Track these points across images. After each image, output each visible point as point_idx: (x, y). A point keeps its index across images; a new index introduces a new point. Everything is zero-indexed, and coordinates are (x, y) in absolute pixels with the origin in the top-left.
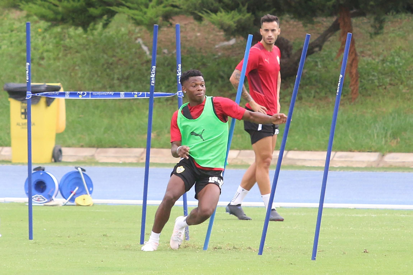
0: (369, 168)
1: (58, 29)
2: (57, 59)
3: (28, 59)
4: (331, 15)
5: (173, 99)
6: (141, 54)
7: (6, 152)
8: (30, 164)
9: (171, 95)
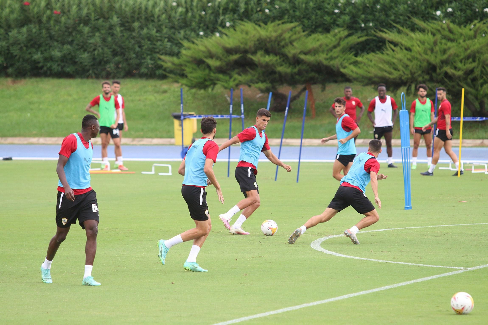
0: (319, 146)
1: (194, 90)
2: (193, 103)
3: (182, 103)
4: (303, 84)
5: (239, 119)
6: (226, 101)
7: (172, 141)
8: (183, 145)
9: (238, 117)
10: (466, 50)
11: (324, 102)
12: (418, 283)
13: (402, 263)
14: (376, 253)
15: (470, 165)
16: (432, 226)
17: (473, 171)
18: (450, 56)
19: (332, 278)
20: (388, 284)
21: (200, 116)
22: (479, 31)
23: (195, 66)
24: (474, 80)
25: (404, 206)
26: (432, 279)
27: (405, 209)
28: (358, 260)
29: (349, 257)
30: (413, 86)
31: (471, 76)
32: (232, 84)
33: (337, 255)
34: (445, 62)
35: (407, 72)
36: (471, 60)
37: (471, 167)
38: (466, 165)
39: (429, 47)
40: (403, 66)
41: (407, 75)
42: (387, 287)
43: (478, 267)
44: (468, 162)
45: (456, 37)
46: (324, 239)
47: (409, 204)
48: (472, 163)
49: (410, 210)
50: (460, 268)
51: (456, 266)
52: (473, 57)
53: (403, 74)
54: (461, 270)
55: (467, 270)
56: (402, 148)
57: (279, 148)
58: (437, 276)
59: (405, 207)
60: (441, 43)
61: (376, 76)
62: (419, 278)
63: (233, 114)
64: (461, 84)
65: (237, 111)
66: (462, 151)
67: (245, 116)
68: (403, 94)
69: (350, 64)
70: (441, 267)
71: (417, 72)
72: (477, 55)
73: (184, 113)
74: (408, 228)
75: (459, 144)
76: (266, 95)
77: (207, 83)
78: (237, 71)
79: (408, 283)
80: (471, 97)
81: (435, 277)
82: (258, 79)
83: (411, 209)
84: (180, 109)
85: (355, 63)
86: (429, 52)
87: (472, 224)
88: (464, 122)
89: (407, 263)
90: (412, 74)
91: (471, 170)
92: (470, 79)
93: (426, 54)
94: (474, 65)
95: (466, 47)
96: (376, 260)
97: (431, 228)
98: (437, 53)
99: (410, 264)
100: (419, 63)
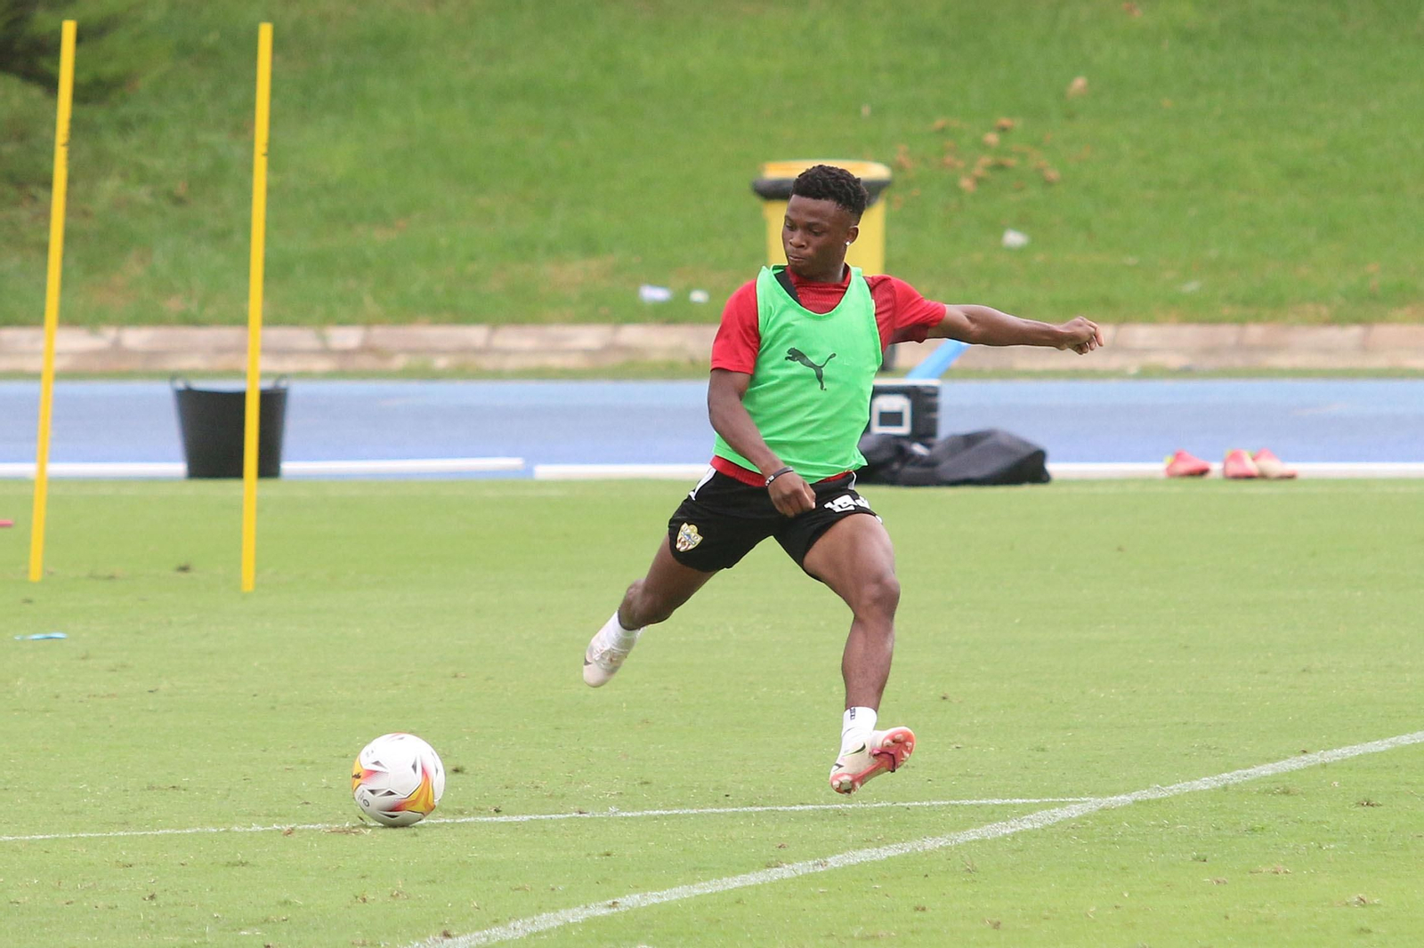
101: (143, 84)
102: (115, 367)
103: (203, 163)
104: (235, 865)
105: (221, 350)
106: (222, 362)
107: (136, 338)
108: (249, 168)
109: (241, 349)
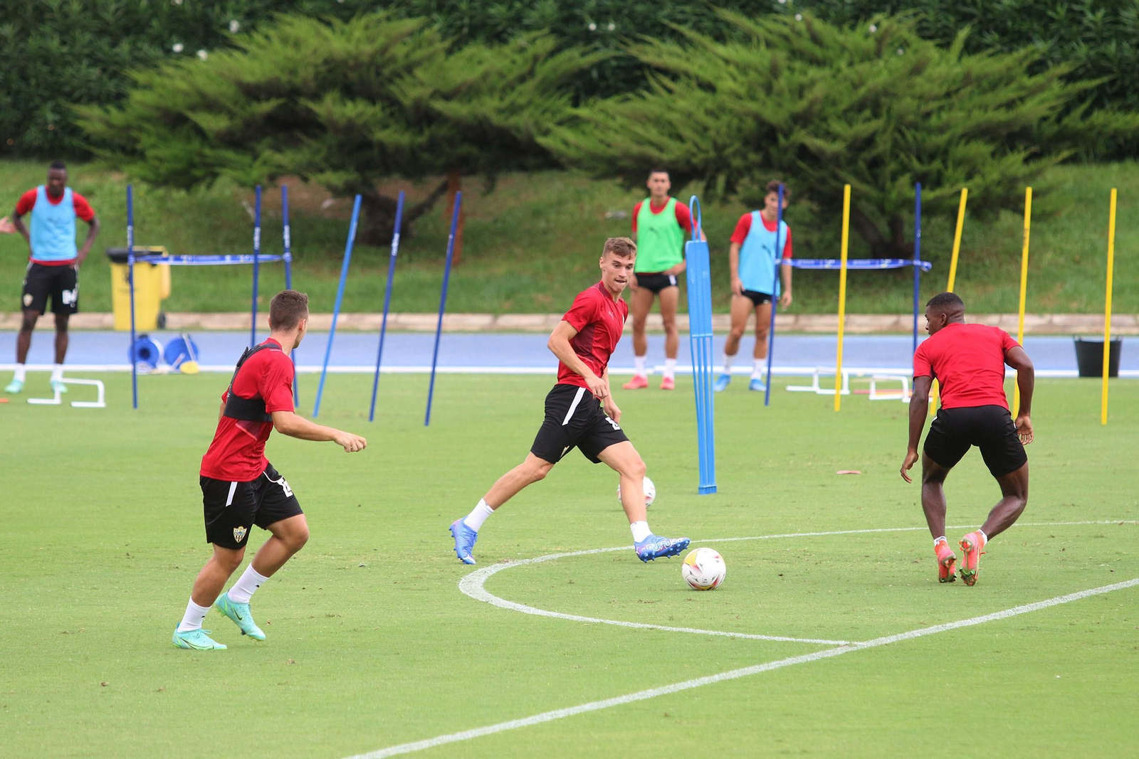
0: (483, 331)
1: (161, 192)
2: (160, 222)
3: (130, 223)
4: (440, 174)
5: (278, 263)
6: (245, 217)
7: (108, 319)
8: (133, 331)
9: (277, 259)
10: (855, 86)
11: (496, 221)
12: (730, 680)
13: (691, 630)
14: (624, 605)
15: (865, 380)
16: (767, 537)
17: (874, 396)
18: (812, 104)
19: (512, 670)
20: (653, 683)
21: (177, 259)
22: (888, 40)
23: (163, 131)
24: (875, 163)
25: (698, 484)
26: (767, 671)
27: (700, 493)
28: (578, 623)
29: (555, 614)
30: (721, 181)
31: (867, 155)
32: (258, 172)
33: (525, 611)
34: (802, 119)
35: (705, 145)
36: (867, 113)
37: (868, 385)
38: (855, 381)
39: (761, 80)
40: (695, 131)
41: (706, 152)
42: (651, 693)
43: (882, 639)
44: (860, 371)
45: (831, 54)
46: (493, 569)
47: (711, 479)
48: (869, 376)
49: (712, 496)
50: (836, 643)
51: (826, 639)
52: (873, 104)
53: (694, 150)
54: (840, 648)
55: (855, 649)
56: (691, 338)
57: (378, 336)
58: (779, 662)
59: (700, 489)
60: (791, 69)
61: (626, 155)
62: (733, 670)
63: (262, 251)
64: (843, 174)
65: (272, 241)
66: (845, 346)
67: (292, 255)
68: (695, 202)
69: (560, 123)
70: (788, 639)
71: (731, 145)
72: (883, 100)
73: (136, 248)
74: (708, 541)
75: (837, 325)
76: (348, 201)
77: (198, 173)
78: (268, 140)
79: (705, 680)
80: (868, 208)
81: (774, 665)
82: (326, 160)
83: (715, 492)
84: (126, 240)
85: (574, 122)
86: (761, 94)
87: (868, 531)
88: (850, 272)
89: (703, 631)
90: (718, 148)
91: (868, 393)
92: (865, 160)
93: (753, 98)
94: (876, 124)
95: (856, 79)
96: (625, 624)
97: (766, 542)
98: (780, 94)
99: (712, 633)
100: (735, 122)
101: (1064, 213)
102: (1049, 331)
103: (1087, 247)
104: (1098, 537)
105: (1094, 324)
106: (1094, 329)
107: (1059, 319)
108: (1106, 249)
109: (1102, 324)
